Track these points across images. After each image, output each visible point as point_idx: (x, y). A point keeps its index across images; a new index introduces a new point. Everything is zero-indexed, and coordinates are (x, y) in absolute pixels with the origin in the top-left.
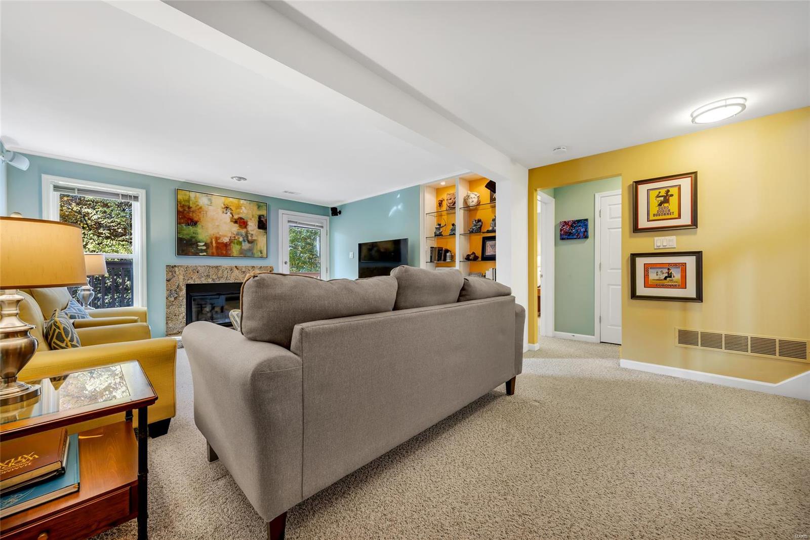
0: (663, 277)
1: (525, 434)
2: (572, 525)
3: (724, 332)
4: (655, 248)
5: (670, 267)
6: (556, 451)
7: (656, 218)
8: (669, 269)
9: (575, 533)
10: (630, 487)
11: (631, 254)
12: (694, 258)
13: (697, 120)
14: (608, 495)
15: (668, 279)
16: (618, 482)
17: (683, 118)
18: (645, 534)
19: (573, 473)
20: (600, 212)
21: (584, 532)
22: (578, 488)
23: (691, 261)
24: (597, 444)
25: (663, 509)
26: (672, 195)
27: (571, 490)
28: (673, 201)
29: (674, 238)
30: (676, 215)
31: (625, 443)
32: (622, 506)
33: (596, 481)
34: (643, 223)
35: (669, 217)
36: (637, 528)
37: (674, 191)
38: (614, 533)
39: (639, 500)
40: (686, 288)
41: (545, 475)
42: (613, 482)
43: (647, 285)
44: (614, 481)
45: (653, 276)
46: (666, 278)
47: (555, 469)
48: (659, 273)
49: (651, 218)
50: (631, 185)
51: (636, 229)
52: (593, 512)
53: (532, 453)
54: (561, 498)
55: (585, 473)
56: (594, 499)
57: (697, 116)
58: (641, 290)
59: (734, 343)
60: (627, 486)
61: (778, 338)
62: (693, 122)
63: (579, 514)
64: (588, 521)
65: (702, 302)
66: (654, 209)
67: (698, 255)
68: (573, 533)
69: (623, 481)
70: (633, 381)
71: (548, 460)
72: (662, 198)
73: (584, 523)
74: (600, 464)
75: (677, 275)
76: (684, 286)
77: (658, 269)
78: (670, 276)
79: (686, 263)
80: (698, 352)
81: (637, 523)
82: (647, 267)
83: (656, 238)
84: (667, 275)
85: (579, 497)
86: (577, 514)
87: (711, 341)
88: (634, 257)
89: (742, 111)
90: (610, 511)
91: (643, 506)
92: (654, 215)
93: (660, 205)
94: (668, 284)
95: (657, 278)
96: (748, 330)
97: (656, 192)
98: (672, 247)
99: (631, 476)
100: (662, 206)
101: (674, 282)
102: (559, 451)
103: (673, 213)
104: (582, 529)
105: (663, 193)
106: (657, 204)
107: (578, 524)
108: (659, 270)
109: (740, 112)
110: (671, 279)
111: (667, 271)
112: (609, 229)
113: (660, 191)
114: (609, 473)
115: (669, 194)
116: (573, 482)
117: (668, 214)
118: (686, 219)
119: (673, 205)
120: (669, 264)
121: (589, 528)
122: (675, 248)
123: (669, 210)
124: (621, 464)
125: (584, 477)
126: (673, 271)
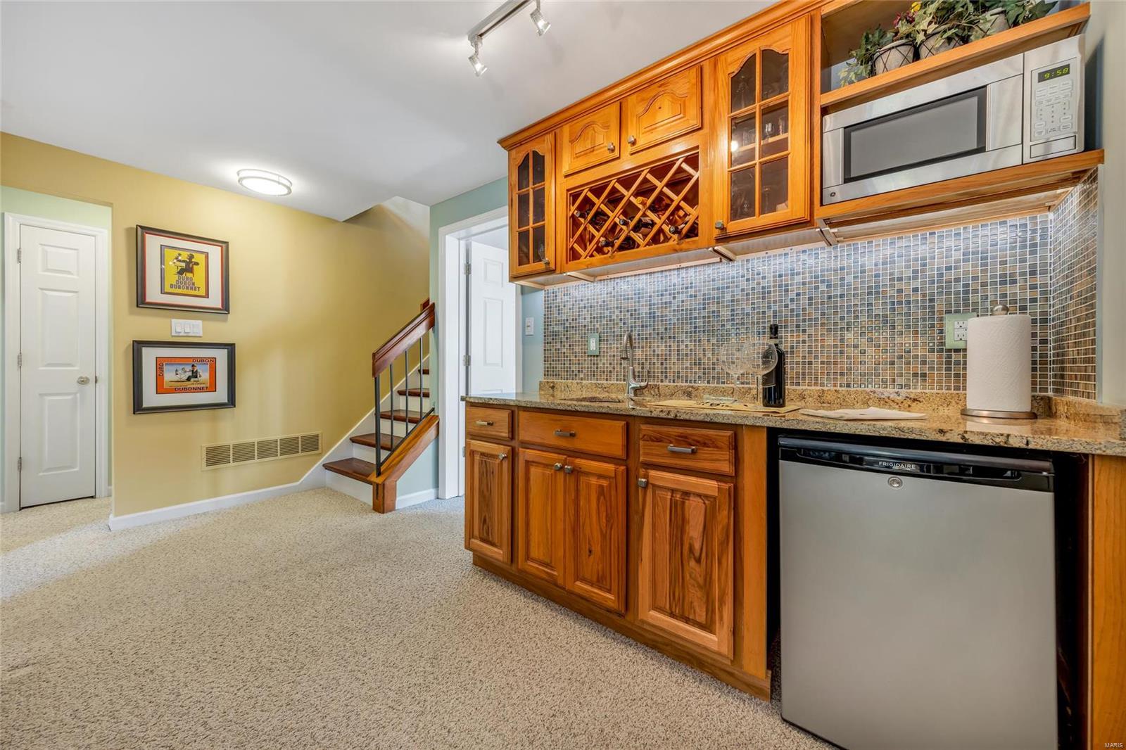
0: (185, 377)
1: (84, 727)
2: (313, 737)
3: (255, 439)
4: (173, 334)
5: (195, 364)
6: (178, 696)
7: (173, 290)
8: (193, 366)
9: (324, 738)
10: (307, 646)
11: (133, 341)
12: (225, 352)
13: (245, 182)
14: (302, 673)
15: (192, 380)
16: (293, 654)
17: (230, 170)
18: (364, 669)
19: (239, 694)
20: (19, 252)
21: (329, 726)
22: (266, 700)
23: (221, 356)
24: (220, 639)
25: (350, 637)
26: (197, 264)
27: (262, 711)
28: (199, 271)
29: (199, 322)
30: (203, 292)
31: (246, 612)
32: (322, 668)
33: (273, 674)
34: (153, 294)
35: (193, 292)
36: (354, 671)
37: (199, 258)
38: (348, 696)
39: (327, 650)
40: (215, 391)
41: (208, 733)
42: (289, 658)
43: (160, 389)
44: (289, 655)
45: (170, 376)
46: (189, 379)
47: (211, 714)
48: (179, 372)
49: (167, 289)
50: (131, 228)
51: (141, 301)
52: (311, 702)
53: (142, 735)
54: (266, 730)
55: (251, 678)
56: (295, 692)
57: (245, 178)
58: (151, 397)
59: (266, 449)
60: (304, 649)
61: (300, 434)
62: (239, 181)
63: (304, 718)
64: (320, 715)
65: (235, 406)
66: (172, 278)
67: (231, 348)
68: (324, 741)
69: (295, 648)
70: (159, 541)
71: (184, 715)
72: (184, 265)
73: (318, 720)
74: (254, 655)
75: (204, 375)
76: (213, 387)
77: (178, 366)
78: (195, 374)
79: (215, 358)
80: (229, 471)
81: (349, 668)
82: (160, 364)
83: (174, 321)
84: (190, 374)
85: (281, 706)
86: (302, 722)
87: (243, 453)
88: (138, 346)
89: (287, 194)
90: (322, 683)
91: (335, 651)
92: (172, 286)
93: (181, 272)
94: (192, 386)
95: (176, 378)
96: (276, 433)
97: (176, 253)
98: (198, 335)
99: (294, 637)
100: (184, 275)
101: (201, 384)
102: (184, 691)
103: (199, 288)
104: (324, 727)
105: (184, 256)
106: (176, 271)
107: (316, 729)
108: (180, 368)
109: (285, 195)
110: (196, 379)
111: (191, 368)
112: (42, 289)
113: (181, 252)
114: (274, 654)
115: (193, 260)
116: (253, 701)
117: (192, 288)
118: (215, 300)
119: (198, 276)
120: (194, 359)
121: (328, 719)
122: (200, 337)
123: (193, 284)
124: (272, 635)
125: (257, 684)
126: (198, 368)
